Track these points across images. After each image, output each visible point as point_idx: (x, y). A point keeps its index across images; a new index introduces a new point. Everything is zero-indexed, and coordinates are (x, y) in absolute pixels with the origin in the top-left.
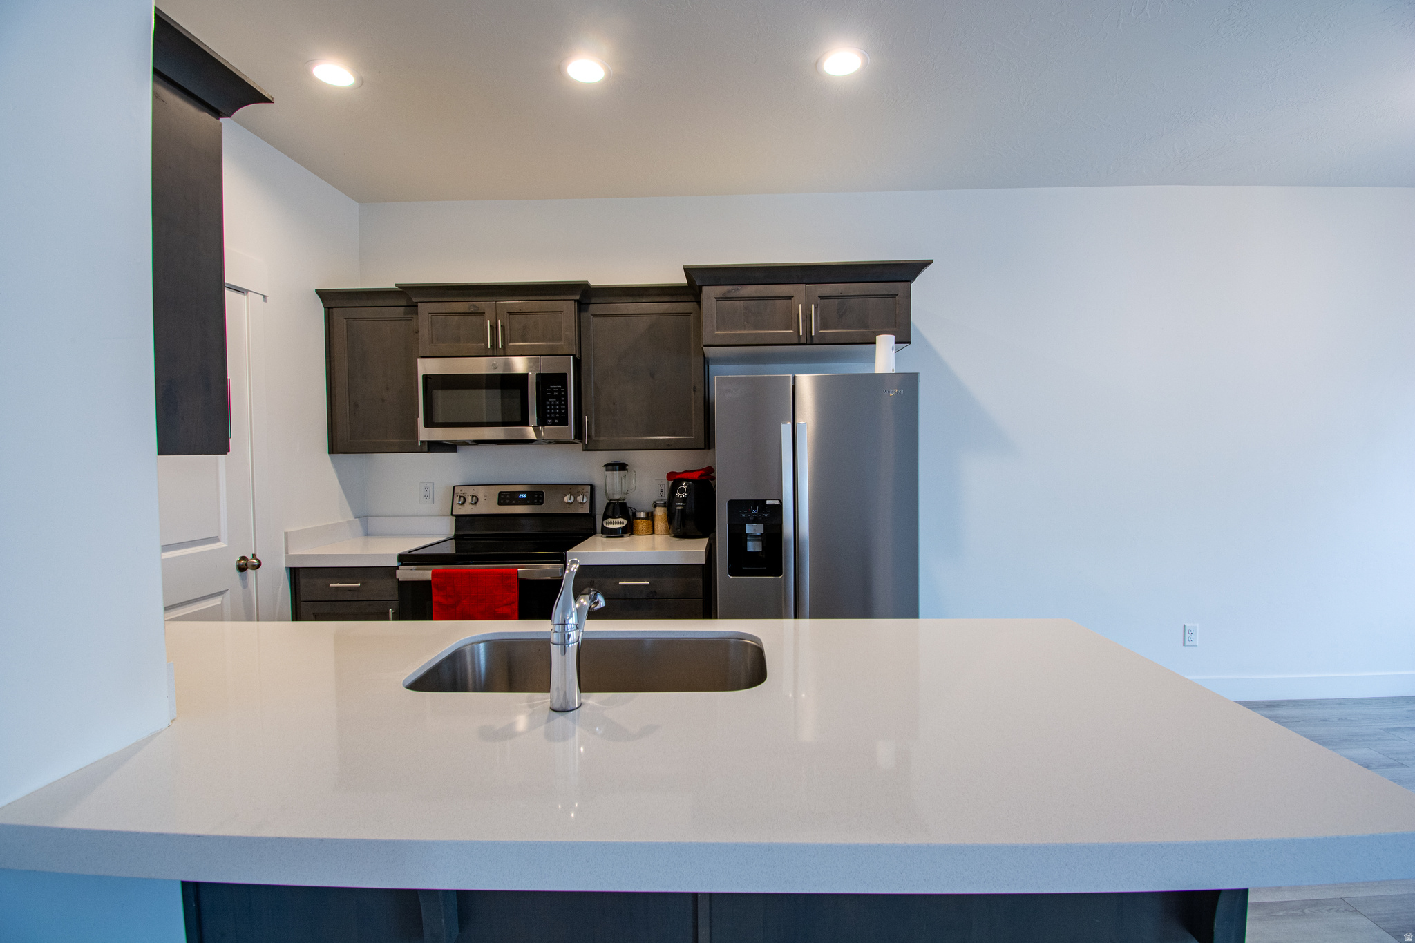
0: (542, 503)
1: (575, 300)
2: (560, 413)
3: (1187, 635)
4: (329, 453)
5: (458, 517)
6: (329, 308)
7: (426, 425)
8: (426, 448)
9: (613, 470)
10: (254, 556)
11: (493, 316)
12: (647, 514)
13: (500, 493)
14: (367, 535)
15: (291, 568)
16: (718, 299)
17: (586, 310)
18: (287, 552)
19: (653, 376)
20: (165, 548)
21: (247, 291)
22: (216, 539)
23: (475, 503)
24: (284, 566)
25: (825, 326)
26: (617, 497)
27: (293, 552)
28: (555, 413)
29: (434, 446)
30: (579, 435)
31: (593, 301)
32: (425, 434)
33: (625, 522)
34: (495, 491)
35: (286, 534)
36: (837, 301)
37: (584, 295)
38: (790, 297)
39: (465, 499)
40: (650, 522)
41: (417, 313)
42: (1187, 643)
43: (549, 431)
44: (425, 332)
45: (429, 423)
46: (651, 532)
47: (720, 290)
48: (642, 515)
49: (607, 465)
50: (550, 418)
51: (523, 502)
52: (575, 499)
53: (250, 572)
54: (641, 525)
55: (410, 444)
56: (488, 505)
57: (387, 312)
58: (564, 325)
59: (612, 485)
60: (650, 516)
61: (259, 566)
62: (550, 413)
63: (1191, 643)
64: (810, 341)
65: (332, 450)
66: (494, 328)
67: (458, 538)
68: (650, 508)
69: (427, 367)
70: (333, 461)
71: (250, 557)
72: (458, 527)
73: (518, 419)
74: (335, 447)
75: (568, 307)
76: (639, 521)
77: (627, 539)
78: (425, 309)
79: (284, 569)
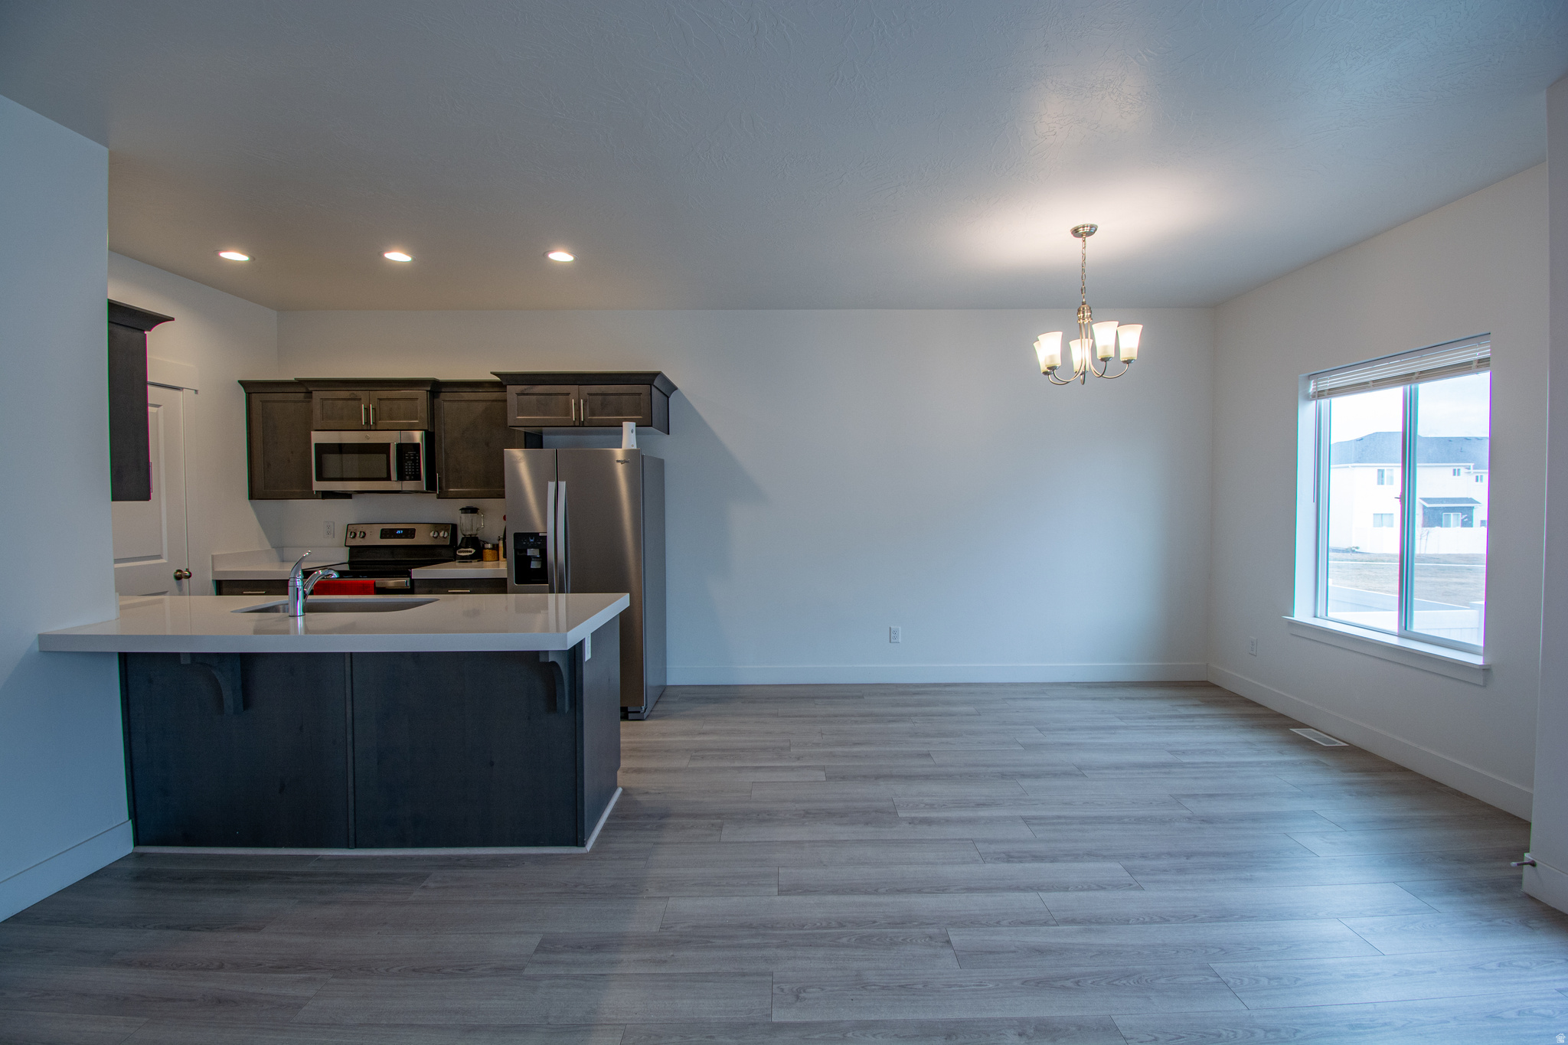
0: (414, 537)
1: (427, 391)
2: (415, 471)
3: (892, 635)
4: (250, 499)
5: (351, 547)
6: (249, 393)
7: (318, 480)
8: (320, 496)
9: (466, 513)
10: (187, 570)
11: (367, 401)
12: (493, 545)
13: (382, 530)
14: (283, 561)
15: (217, 581)
16: (518, 394)
17: (438, 397)
18: (213, 570)
19: (487, 444)
20: (117, 561)
21: (183, 388)
22: (159, 557)
23: (363, 537)
24: (211, 579)
25: (593, 414)
26: (469, 533)
27: (218, 569)
28: (411, 471)
29: (327, 495)
30: (431, 487)
31: (443, 390)
32: (318, 486)
33: (473, 551)
34: (378, 529)
35: (213, 556)
36: (600, 397)
37: (436, 388)
38: (568, 394)
39: (355, 534)
40: (496, 552)
41: (312, 398)
42: (892, 640)
43: (409, 485)
44: (317, 412)
45: (320, 478)
46: (496, 559)
47: (519, 388)
48: (489, 546)
49: (462, 509)
50: (407, 475)
51: (400, 536)
52: (439, 534)
53: (184, 581)
54: (488, 553)
55: (309, 494)
56: (374, 539)
57: (292, 397)
58: (419, 408)
59: (467, 524)
60: (496, 547)
61: (190, 576)
62: (408, 472)
63: (896, 641)
64: (582, 425)
65: (252, 497)
66: (367, 410)
67: (350, 563)
68: (496, 542)
69: (318, 437)
70: (252, 505)
71: (184, 570)
72: (351, 555)
73: (385, 476)
74: (254, 494)
75: (422, 394)
76: (487, 550)
77: (475, 563)
78: (318, 395)
79: (211, 582)
